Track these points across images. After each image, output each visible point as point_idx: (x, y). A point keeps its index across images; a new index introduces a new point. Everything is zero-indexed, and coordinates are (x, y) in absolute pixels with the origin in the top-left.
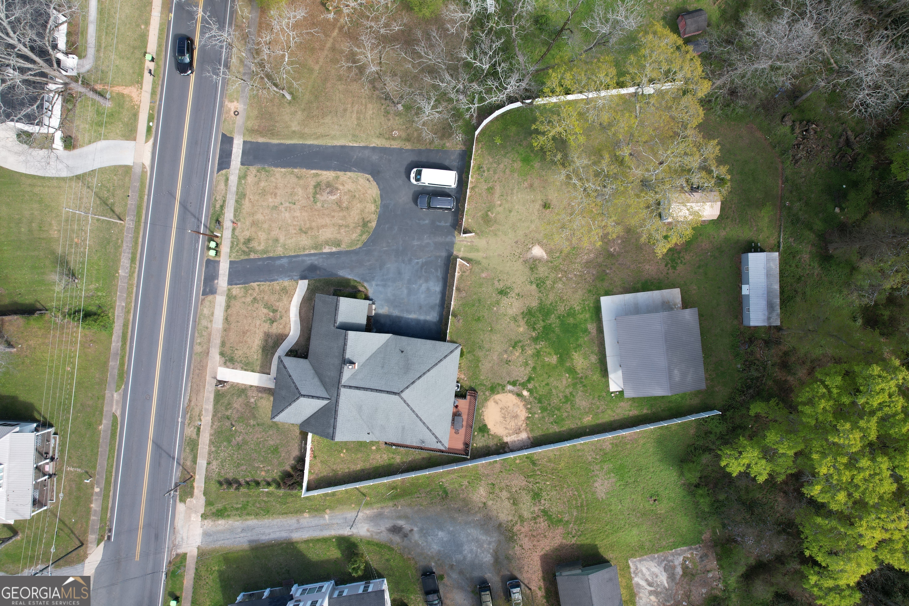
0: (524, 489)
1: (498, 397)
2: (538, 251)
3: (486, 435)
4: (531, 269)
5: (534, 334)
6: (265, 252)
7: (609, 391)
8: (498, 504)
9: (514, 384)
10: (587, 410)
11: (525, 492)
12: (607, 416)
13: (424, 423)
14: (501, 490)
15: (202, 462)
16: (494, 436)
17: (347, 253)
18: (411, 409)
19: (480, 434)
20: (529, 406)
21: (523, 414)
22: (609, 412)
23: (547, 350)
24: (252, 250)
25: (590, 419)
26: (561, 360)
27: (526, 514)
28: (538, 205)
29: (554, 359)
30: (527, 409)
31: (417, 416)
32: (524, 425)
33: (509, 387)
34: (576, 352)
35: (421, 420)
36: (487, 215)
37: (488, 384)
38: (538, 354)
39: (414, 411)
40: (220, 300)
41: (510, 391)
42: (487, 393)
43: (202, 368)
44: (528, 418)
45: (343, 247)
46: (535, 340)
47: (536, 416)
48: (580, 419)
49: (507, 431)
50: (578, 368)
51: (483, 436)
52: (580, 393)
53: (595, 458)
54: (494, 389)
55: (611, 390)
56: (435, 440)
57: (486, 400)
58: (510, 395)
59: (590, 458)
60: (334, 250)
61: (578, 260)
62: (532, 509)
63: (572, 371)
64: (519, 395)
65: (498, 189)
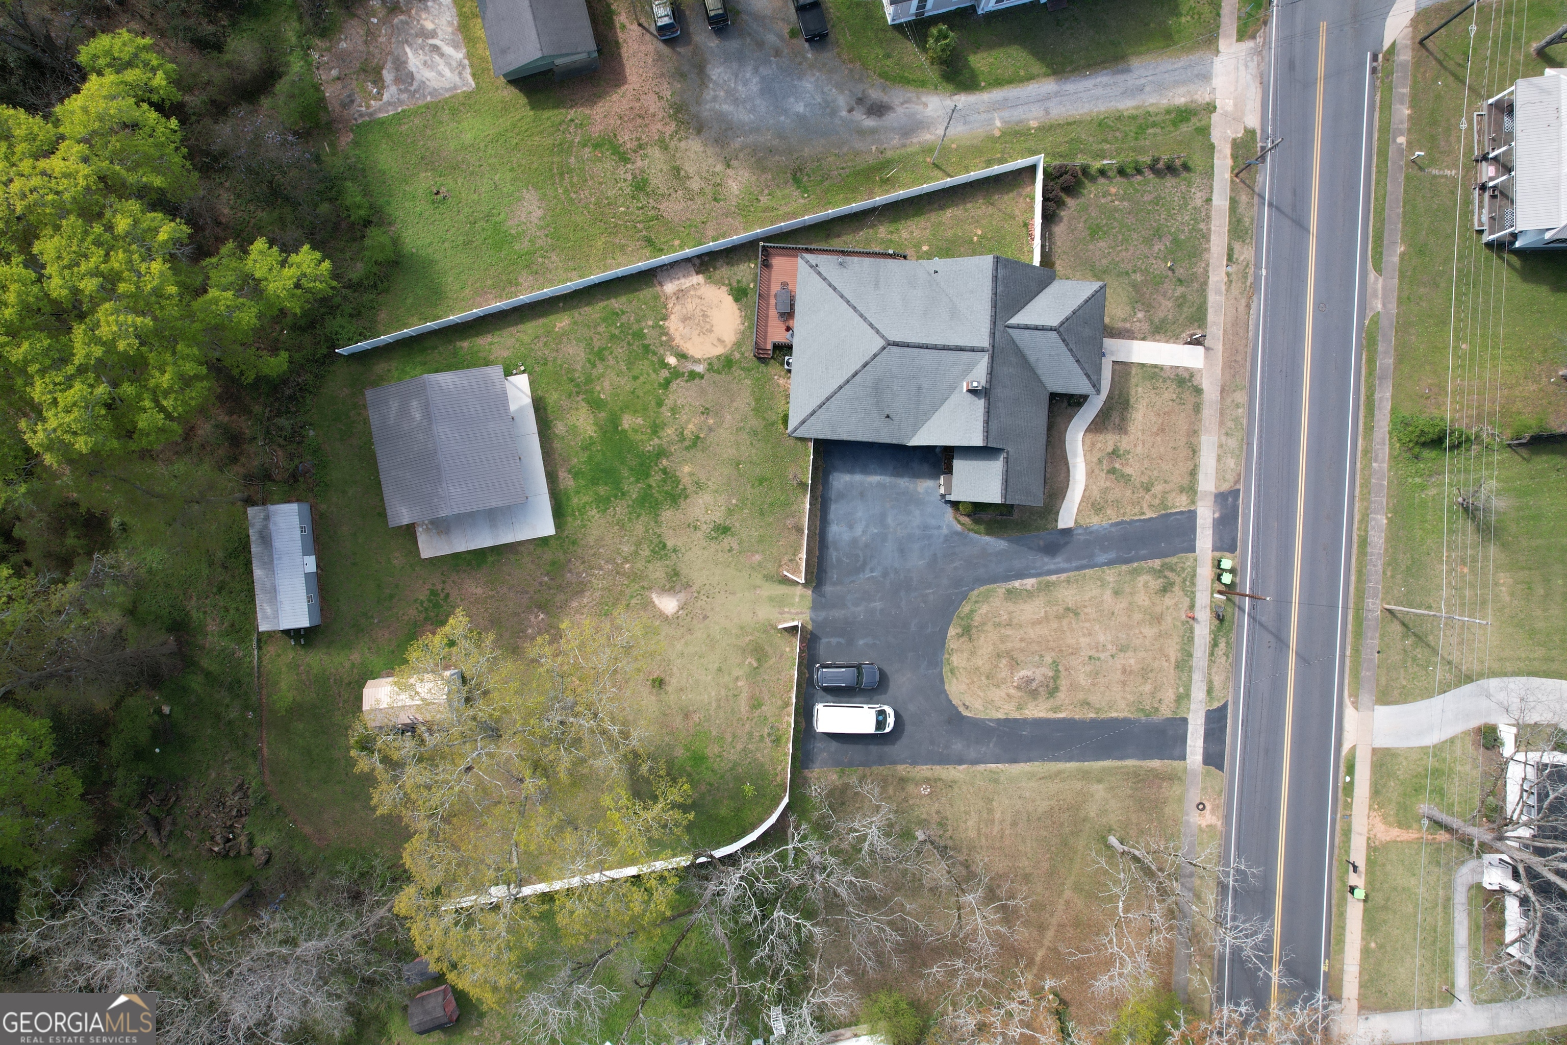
0: (663, 196)
1: (719, 350)
2: (668, 604)
3: (735, 284)
4: (677, 574)
5: (664, 462)
6: (1136, 572)
7: (530, 375)
8: (705, 168)
9: (693, 375)
10: (565, 339)
11: (660, 191)
12: (530, 332)
13: (842, 296)
14: (702, 192)
15: (1220, 202)
16: (719, 283)
17: (994, 580)
18: (865, 319)
19: (744, 284)
20: (664, 338)
21: (674, 325)
22: (526, 339)
23: (639, 437)
24: (1158, 573)
25: (558, 325)
26: (614, 422)
27: (655, 152)
28: (673, 684)
29: (628, 422)
30: (667, 334)
31: (854, 308)
32: (670, 305)
33: (700, 368)
34: (591, 437)
35: (848, 302)
36: (758, 660)
37: (737, 372)
38: (656, 429)
39: (861, 316)
40: (1207, 483)
41: (697, 361)
42: (737, 355)
43: (1231, 365)
44: (665, 318)
45: (1001, 589)
46: (661, 453)
47: (650, 323)
48: (575, 323)
49: (699, 293)
50: (584, 410)
51: (739, 282)
52: (579, 368)
53: (544, 257)
54: (726, 364)
55: (525, 376)
56: (820, 269)
57: (738, 345)
58: (698, 355)
59: (554, 258)
60: (1017, 584)
61: (597, 594)
62: (646, 162)
63: (595, 404)
64: (682, 356)
65: (743, 706)
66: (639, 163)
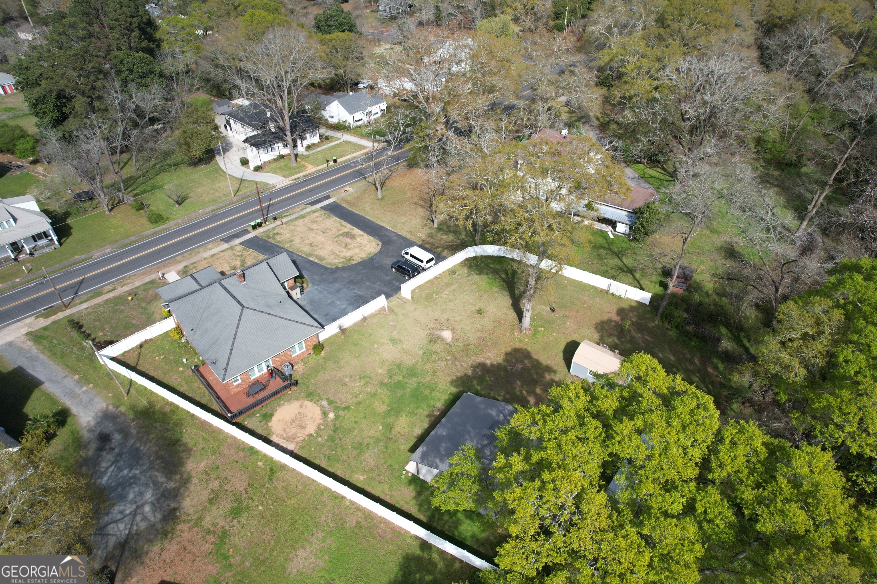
0: (234, 495)
1: (307, 403)
2: (447, 335)
3: (263, 423)
4: (431, 341)
5: (386, 381)
6: (279, 242)
7: (404, 467)
9: (330, 403)
10: (367, 469)
12: (380, 489)
14: (218, 478)
16: (268, 429)
18: (238, 325)
19: (260, 419)
22: (386, 486)
23: (384, 398)
25: (362, 478)
26: (388, 413)
28: (474, 309)
29: (382, 408)
31: (236, 334)
33: (325, 403)
34: (407, 416)
35: (234, 339)
37: (312, 388)
38: (374, 395)
39: (238, 328)
40: (226, 246)
42: (302, 395)
43: (167, 264)
45: (323, 263)
48: (353, 471)
51: (260, 422)
52: (376, 450)
54: (310, 396)
56: (224, 365)
58: (318, 408)
60: (316, 261)
64: (325, 414)
66: (222, 523)
